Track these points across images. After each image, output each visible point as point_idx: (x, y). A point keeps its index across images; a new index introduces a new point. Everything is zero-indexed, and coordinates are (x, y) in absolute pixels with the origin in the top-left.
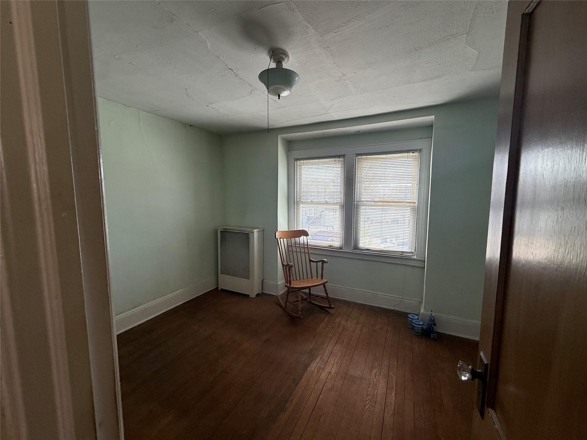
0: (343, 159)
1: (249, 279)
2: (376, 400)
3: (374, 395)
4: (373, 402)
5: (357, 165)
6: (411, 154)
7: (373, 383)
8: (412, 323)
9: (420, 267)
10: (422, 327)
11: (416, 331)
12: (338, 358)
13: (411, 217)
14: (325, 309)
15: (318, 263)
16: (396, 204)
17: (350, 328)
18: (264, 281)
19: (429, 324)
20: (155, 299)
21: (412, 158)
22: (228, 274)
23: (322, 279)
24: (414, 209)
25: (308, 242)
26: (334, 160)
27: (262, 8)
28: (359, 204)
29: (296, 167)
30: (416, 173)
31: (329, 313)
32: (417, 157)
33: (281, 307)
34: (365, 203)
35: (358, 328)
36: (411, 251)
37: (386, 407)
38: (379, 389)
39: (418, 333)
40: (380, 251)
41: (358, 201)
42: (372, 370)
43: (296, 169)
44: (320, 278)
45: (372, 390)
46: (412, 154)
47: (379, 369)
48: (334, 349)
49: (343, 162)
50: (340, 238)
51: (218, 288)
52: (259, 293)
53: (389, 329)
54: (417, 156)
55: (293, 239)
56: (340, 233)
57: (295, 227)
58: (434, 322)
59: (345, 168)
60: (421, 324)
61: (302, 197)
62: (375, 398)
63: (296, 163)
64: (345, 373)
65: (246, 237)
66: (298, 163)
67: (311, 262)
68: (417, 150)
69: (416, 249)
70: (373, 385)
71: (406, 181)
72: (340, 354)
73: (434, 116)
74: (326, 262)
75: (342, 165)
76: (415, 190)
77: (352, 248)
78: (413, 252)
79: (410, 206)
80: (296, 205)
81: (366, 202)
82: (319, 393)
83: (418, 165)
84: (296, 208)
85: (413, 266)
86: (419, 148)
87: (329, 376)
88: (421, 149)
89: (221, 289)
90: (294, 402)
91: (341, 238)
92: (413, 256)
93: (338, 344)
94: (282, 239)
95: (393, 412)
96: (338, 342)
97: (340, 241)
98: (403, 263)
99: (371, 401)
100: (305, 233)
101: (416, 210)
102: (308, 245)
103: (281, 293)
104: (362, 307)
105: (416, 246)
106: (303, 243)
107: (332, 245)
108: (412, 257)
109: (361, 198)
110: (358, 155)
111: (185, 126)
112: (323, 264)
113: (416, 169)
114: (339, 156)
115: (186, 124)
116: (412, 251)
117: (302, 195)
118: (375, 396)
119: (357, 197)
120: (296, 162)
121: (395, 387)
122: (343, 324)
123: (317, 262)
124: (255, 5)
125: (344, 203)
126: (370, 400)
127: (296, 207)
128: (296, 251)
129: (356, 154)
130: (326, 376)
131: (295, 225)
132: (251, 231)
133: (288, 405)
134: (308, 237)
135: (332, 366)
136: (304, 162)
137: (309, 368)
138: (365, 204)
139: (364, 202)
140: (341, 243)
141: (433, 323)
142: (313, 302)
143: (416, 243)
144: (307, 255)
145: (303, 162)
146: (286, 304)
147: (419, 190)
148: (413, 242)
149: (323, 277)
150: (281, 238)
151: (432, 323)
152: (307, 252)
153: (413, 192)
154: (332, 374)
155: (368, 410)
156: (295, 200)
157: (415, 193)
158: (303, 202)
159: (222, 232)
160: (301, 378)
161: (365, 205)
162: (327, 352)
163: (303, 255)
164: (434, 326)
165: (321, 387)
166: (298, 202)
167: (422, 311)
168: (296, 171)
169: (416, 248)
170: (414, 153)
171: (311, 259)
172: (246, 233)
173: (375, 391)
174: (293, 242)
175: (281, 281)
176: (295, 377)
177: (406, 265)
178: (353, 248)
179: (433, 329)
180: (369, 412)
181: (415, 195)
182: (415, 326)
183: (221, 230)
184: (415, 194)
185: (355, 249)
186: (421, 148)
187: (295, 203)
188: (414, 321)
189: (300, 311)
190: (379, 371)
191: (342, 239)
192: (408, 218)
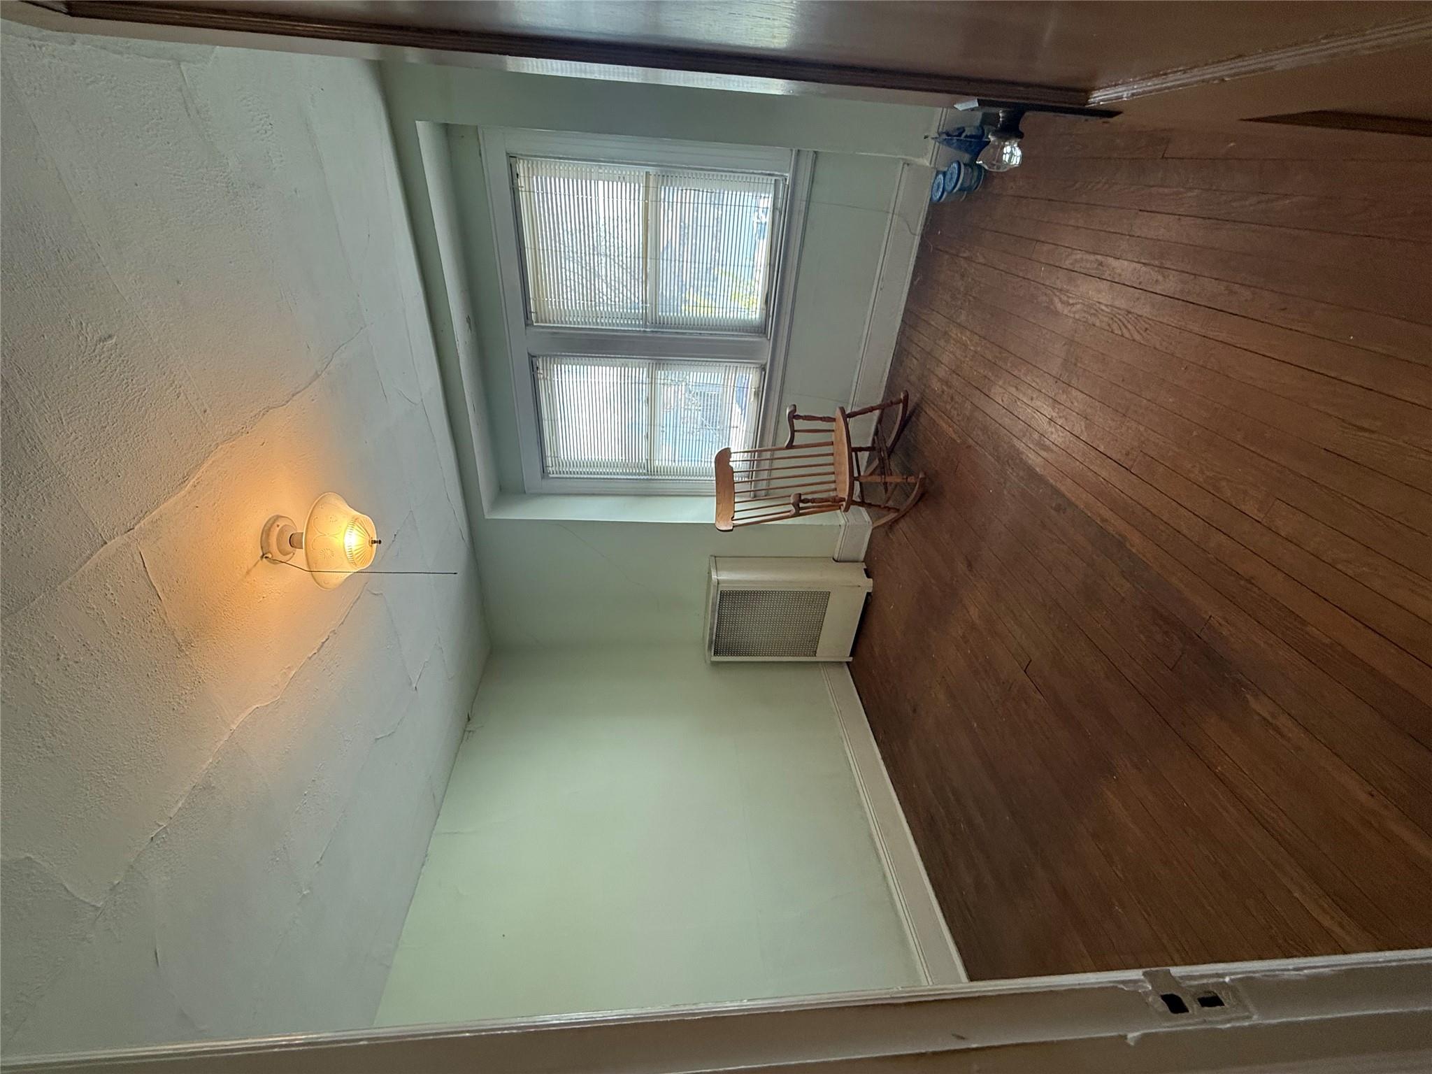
0: (540, 360)
1: (830, 593)
2: (1123, 309)
3: (1112, 314)
4: (1127, 317)
5: (554, 322)
6: (521, 182)
7: (1085, 312)
8: (955, 191)
9: (815, 162)
10: (965, 164)
11: (973, 182)
12: (1021, 396)
13: (684, 184)
14: (908, 412)
15: (795, 429)
16: (652, 223)
17: (956, 357)
18: (836, 558)
19: (959, 148)
20: (860, 806)
21: (531, 179)
22: (816, 640)
23: (834, 420)
24: (663, 176)
25: (746, 450)
26: (543, 381)
27: (158, 595)
28: (652, 319)
29: (562, 476)
30: (570, 168)
31: (918, 407)
32: (529, 165)
33: (896, 521)
34: (648, 305)
35: (957, 334)
36: (773, 186)
37: (1140, 287)
38: (1099, 298)
39: (979, 179)
40: (772, 267)
41: (646, 322)
42: (1056, 313)
43: (568, 476)
44: (831, 426)
45: (1100, 316)
46: (522, 179)
47: (1054, 293)
48: (1001, 403)
49: (548, 359)
50: (736, 370)
51: (848, 663)
52: (865, 570)
53: (965, 255)
54: (525, 165)
55: (738, 488)
56: (724, 369)
57: (709, 478)
58: (955, 134)
59: (563, 354)
60: (957, 168)
61: (637, 461)
62: (1119, 312)
63: (553, 473)
64: (1056, 382)
65: (729, 599)
66: (554, 468)
67: (794, 444)
68: (511, 165)
69: (768, 172)
70: (1088, 313)
71: (591, 195)
72: (1013, 390)
73: (417, 122)
74: (792, 408)
75: (554, 361)
76: (615, 172)
77: (764, 339)
78: (775, 180)
79: (655, 186)
80: (657, 477)
81: (646, 303)
82: (1093, 453)
83: (549, 163)
84: (664, 477)
85: (812, 180)
86: (505, 158)
87: (1060, 422)
88: (507, 154)
89: (850, 656)
90: (1107, 514)
91: (737, 367)
92: (786, 179)
93: (990, 390)
94: (735, 513)
95: (1156, 269)
96: (985, 390)
97: (745, 369)
98: (803, 208)
99: (1124, 324)
100: (723, 458)
101: (666, 172)
102: (755, 452)
103: (867, 517)
104: (911, 320)
105: (760, 172)
106: (749, 462)
107: (753, 390)
108: (787, 183)
109: (638, 315)
110: (529, 322)
111: (470, 731)
112: (799, 417)
113: (559, 168)
114: (533, 369)
115: (465, 731)
116: (773, 182)
117: (630, 461)
118: (1114, 312)
119: (635, 327)
120: (551, 476)
121: (1099, 257)
122: (946, 373)
123: (793, 432)
124: (153, 612)
125: (649, 359)
126: (1123, 327)
127: (660, 477)
128: (766, 480)
129: (526, 325)
130: (1057, 430)
131: (706, 480)
132: (714, 586)
133: (1111, 529)
134: (732, 451)
135: (1039, 414)
136: (549, 455)
137: (1038, 469)
138: (651, 304)
139: (646, 307)
140: (750, 368)
141: (955, 136)
142: (889, 443)
143: (751, 171)
144: (779, 454)
145: (550, 459)
146: (889, 509)
147: (613, 162)
148: (751, 178)
149: (829, 417)
150: (733, 517)
151: (955, 138)
152: (769, 453)
153: (619, 177)
154: (1054, 414)
155: (1144, 334)
156: (644, 479)
157: (622, 173)
158: (647, 460)
159: (716, 653)
160: (1057, 492)
161: (656, 305)
162: (1007, 421)
163: (777, 464)
164: (964, 135)
165: (1082, 445)
166: (648, 471)
167: (926, 162)
168: (571, 476)
169: (764, 172)
170: (517, 175)
171: (786, 444)
172: (720, 598)
173: (1102, 310)
174: (747, 487)
175: (838, 518)
176: (1054, 505)
177: (809, 201)
178: (760, 337)
179: (971, 136)
180: (1148, 331)
181: (628, 173)
182: (962, 184)
183: (713, 654)
184: (624, 173)
185: (765, 333)
186: (505, 154)
187: (651, 479)
188: (949, 188)
189: (907, 478)
190: (1058, 294)
191: (739, 365)
192: (686, 193)
